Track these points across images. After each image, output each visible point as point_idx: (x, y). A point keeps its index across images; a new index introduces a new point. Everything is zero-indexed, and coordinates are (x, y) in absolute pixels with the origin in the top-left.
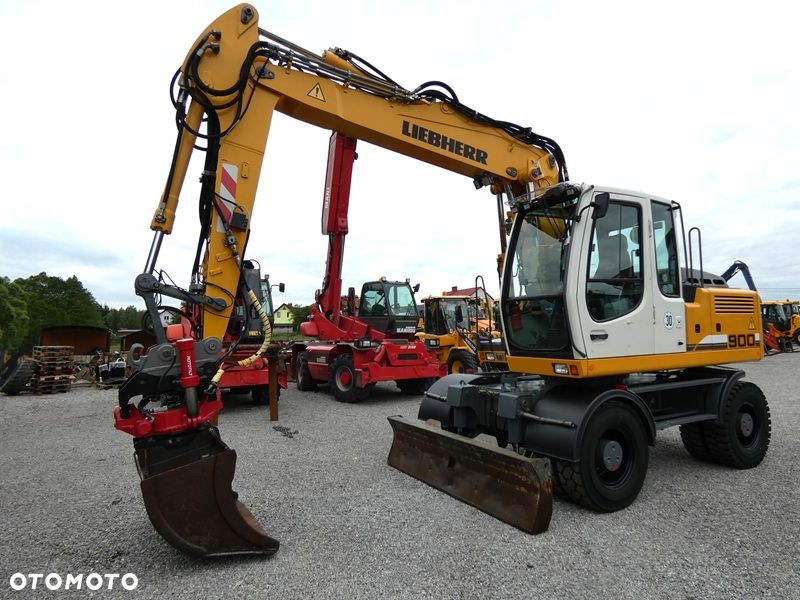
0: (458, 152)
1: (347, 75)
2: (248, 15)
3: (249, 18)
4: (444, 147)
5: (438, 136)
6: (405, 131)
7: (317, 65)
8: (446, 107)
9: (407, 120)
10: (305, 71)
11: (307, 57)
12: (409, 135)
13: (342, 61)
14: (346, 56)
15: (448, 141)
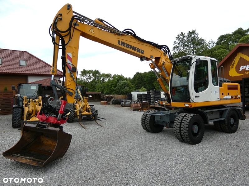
0: (135, 50)
1: (101, 26)
2: (69, 7)
3: (69, 8)
4: (131, 49)
5: (129, 45)
6: (119, 43)
7: (93, 23)
8: (132, 37)
9: (119, 40)
10: (89, 24)
11: (90, 21)
12: (120, 44)
13: (100, 22)
14: (102, 21)
15: (132, 47)
